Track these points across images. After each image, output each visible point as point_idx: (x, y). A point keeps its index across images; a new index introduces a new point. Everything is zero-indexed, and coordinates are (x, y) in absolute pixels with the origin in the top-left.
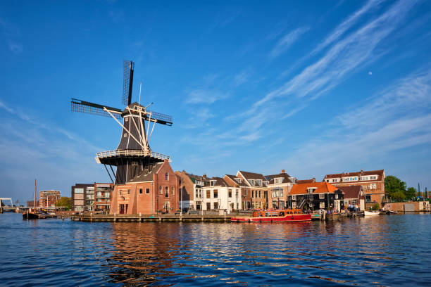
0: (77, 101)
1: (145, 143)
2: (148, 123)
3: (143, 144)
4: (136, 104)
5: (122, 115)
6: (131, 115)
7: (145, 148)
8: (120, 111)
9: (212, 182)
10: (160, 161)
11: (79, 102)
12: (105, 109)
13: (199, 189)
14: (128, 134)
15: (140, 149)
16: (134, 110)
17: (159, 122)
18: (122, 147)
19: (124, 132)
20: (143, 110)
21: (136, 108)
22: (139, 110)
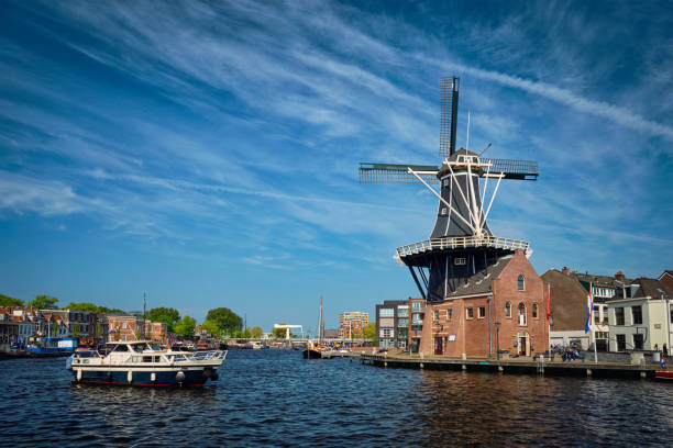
0: (368, 166)
1: (477, 222)
2: (485, 183)
3: (474, 226)
4: (463, 151)
5: (439, 176)
6: (453, 175)
7: (478, 230)
8: (435, 169)
9: (628, 290)
10: (508, 252)
11: (371, 166)
12: (410, 171)
13: (601, 306)
14: (448, 209)
15: (469, 234)
16: (458, 163)
17: (509, 176)
18: (438, 233)
19: (442, 206)
20: (475, 161)
21: (461, 160)
22: (468, 162)
